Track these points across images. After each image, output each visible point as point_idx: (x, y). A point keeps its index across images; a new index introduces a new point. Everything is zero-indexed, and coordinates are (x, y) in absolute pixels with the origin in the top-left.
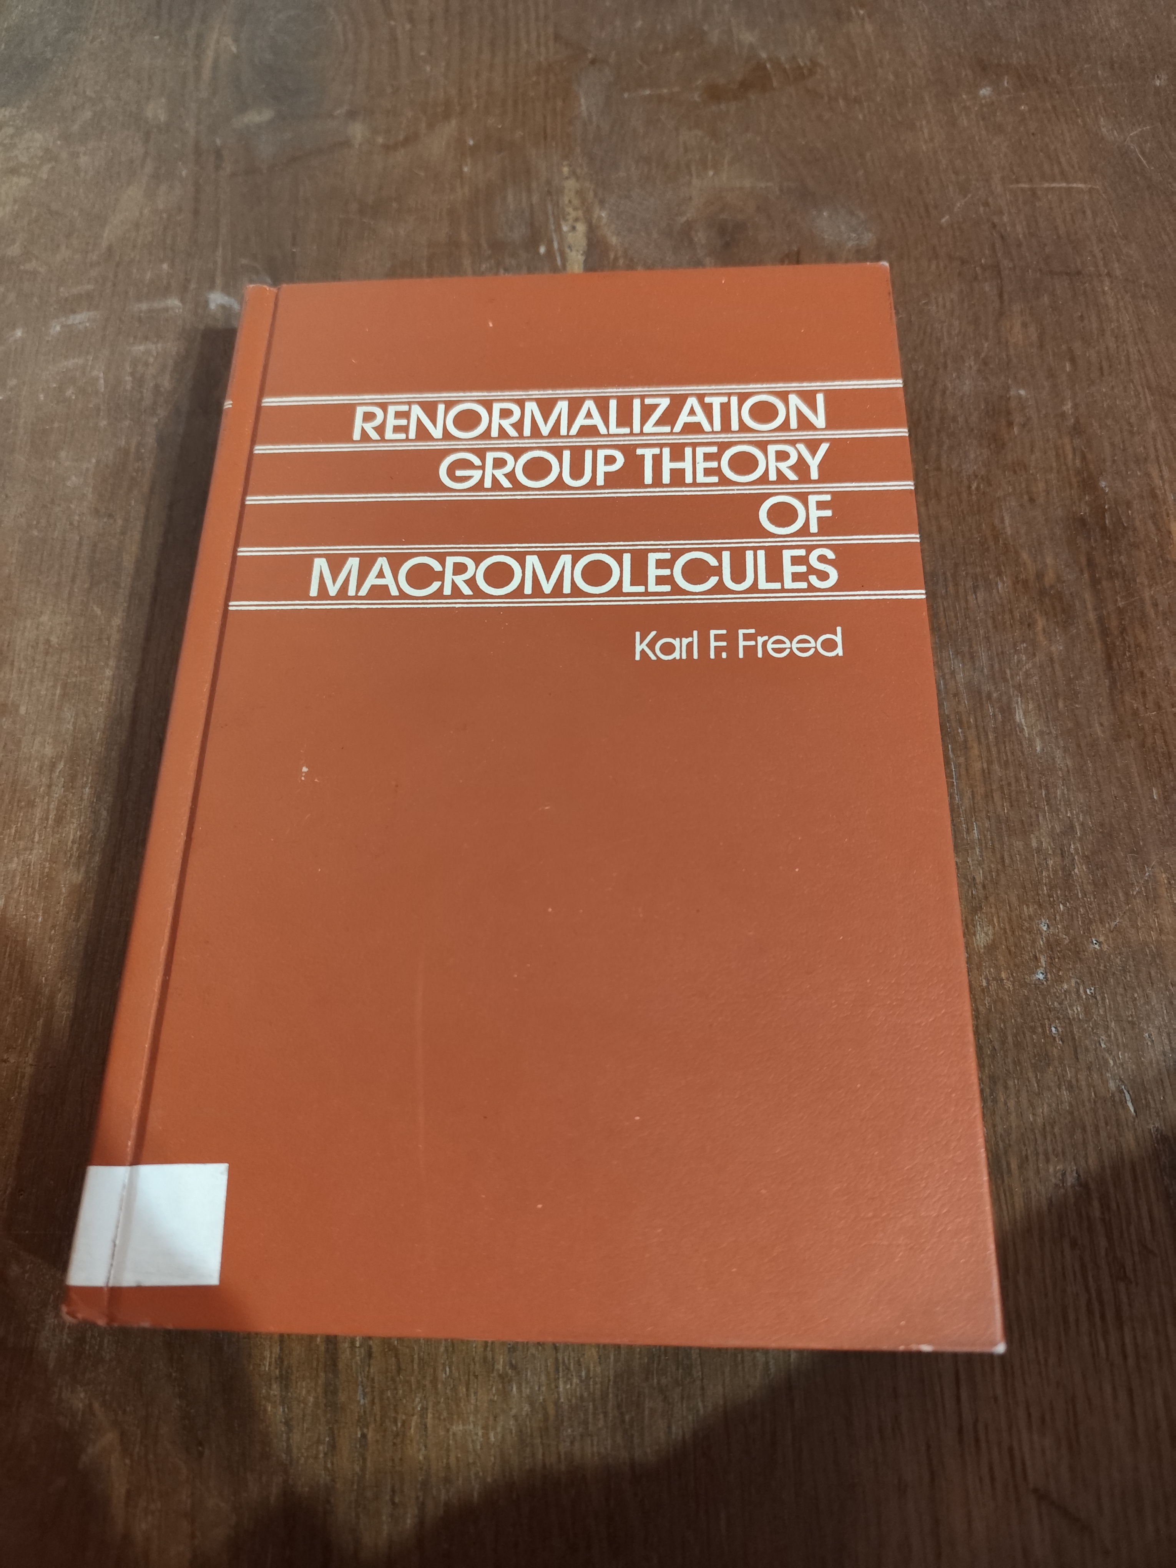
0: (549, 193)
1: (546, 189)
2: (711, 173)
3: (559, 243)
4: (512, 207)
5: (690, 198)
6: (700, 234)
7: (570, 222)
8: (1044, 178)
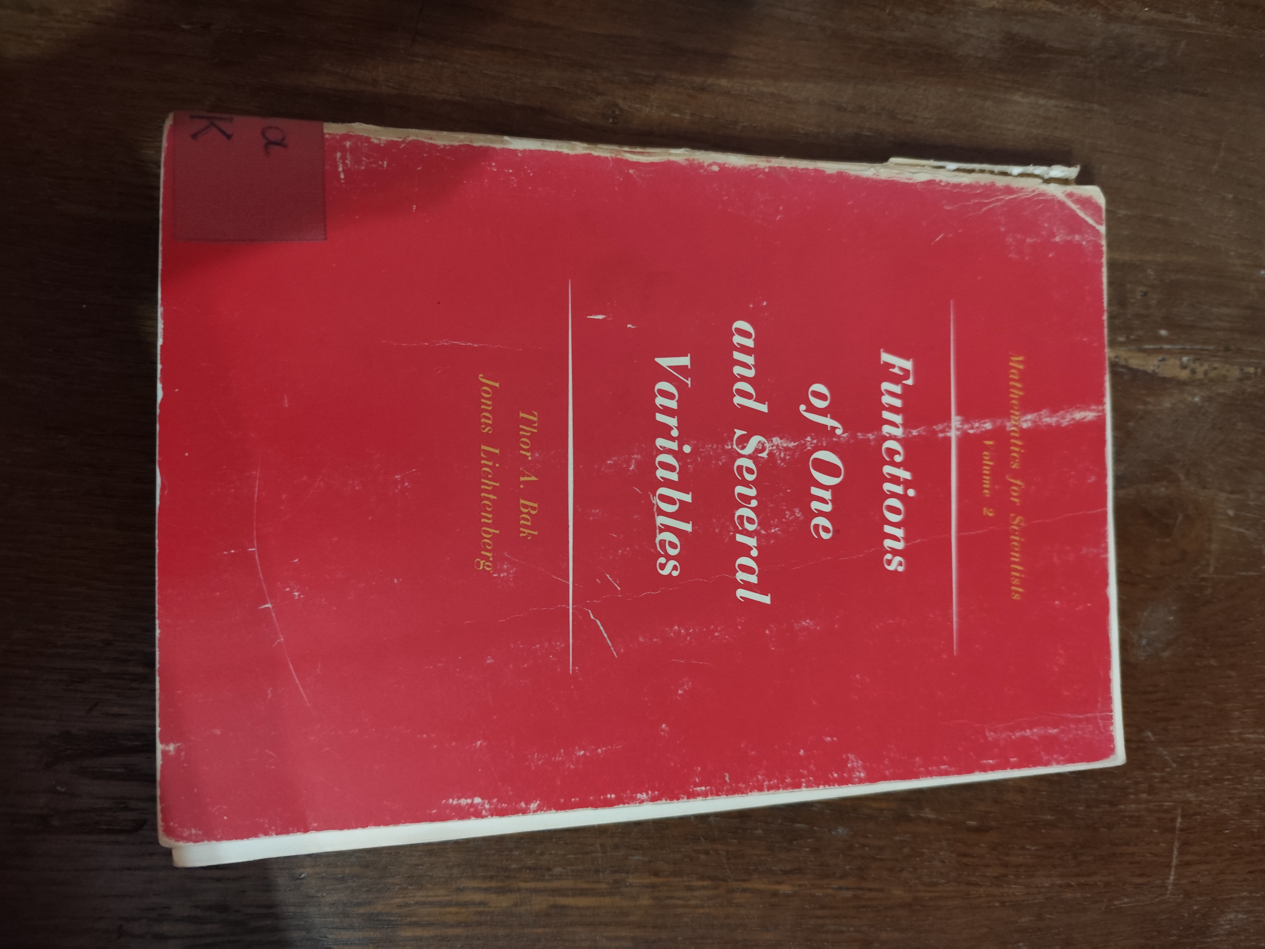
0: (1227, 349)
1: (1232, 348)
2: (1231, 513)
3: (1169, 349)
4: (1215, 310)
5: (1204, 487)
6: (1163, 489)
7: (1192, 365)
8: (1185, 844)
